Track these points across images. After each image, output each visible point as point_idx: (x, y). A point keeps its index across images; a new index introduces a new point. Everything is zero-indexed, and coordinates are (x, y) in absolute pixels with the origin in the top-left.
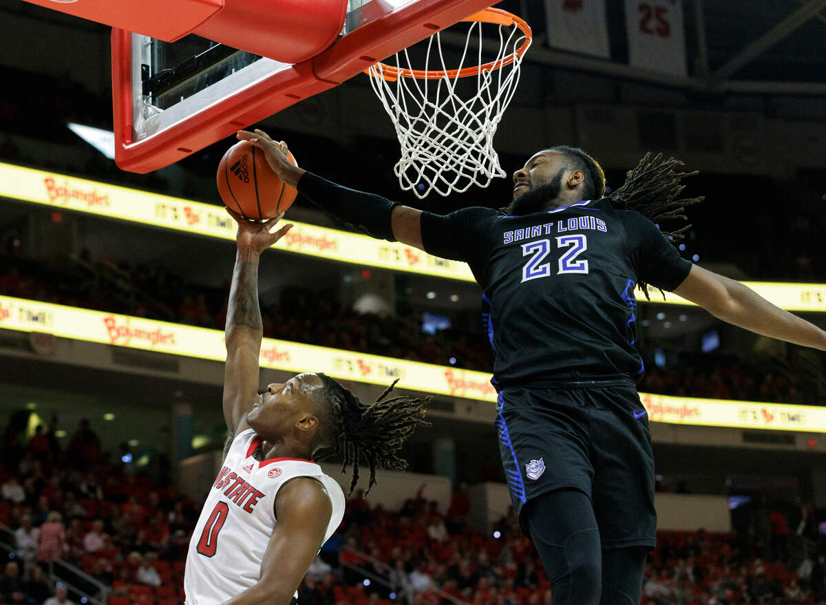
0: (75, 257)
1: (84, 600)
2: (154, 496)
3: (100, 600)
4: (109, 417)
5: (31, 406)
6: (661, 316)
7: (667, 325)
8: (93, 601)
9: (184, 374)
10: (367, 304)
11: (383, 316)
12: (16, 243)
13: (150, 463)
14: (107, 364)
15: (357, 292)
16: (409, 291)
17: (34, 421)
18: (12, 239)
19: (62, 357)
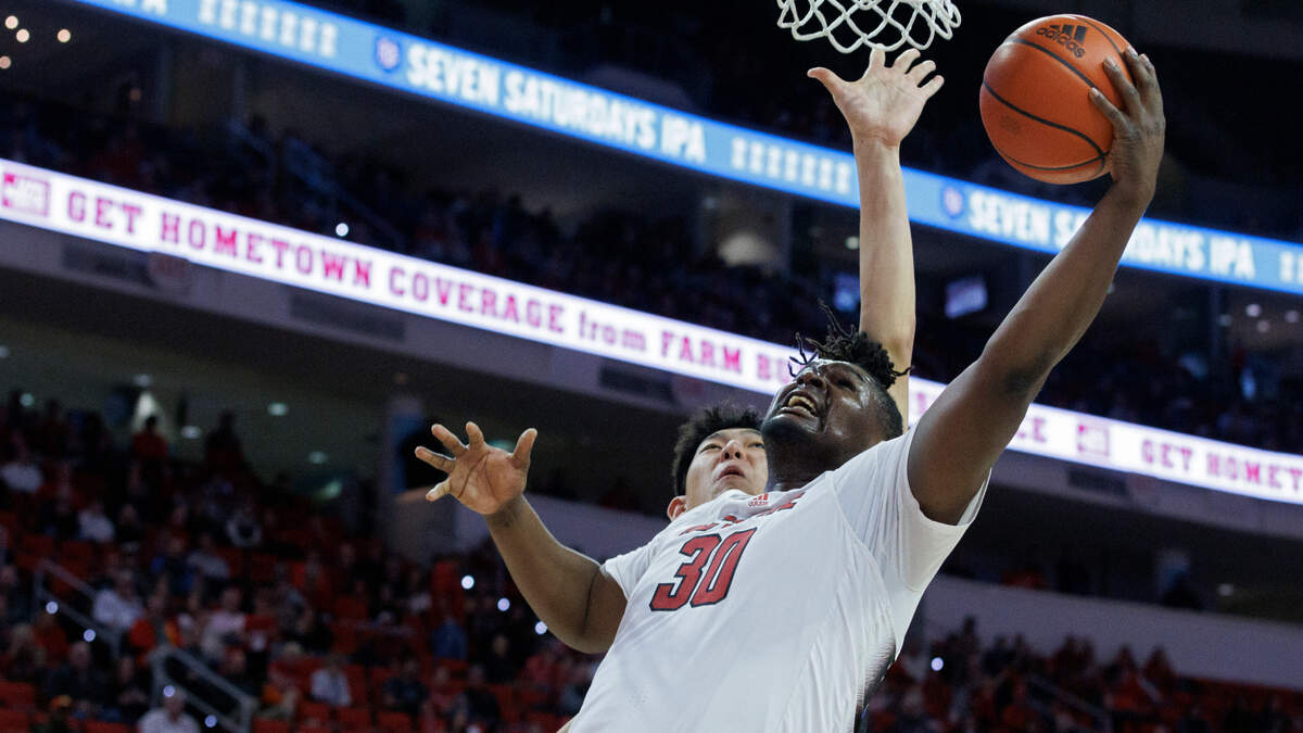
0: (238, 127)
1: (211, 722)
2: (347, 552)
3: (238, 721)
4: (278, 409)
5: (143, 380)
6: (1253, 310)
7: (1263, 327)
8: (228, 723)
9: (415, 345)
10: (740, 249)
11: (768, 272)
12: (135, 95)
13: (344, 494)
14: (281, 317)
15: (724, 227)
16: (816, 232)
17: (146, 406)
18: (127, 88)
19: (201, 298)
